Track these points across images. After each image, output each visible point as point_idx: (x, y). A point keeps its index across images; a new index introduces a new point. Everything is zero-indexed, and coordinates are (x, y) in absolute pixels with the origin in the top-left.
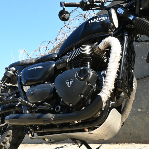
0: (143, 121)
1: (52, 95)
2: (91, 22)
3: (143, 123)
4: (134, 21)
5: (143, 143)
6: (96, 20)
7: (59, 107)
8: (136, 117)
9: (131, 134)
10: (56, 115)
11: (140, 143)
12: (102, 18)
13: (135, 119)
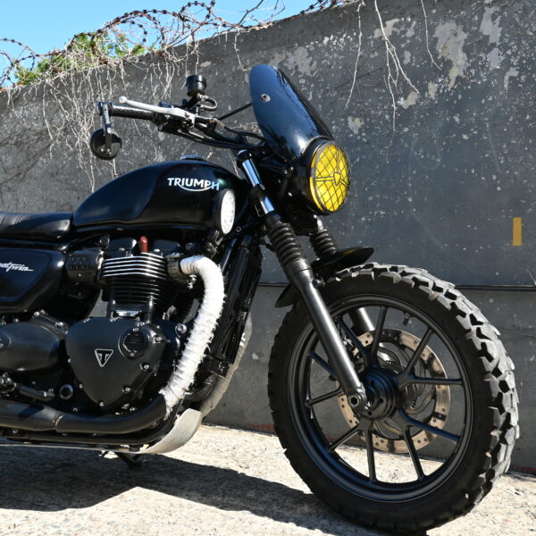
1: (55, 360)
2: (173, 182)
3: (256, 386)
6: (187, 184)
7: (68, 389)
10: (65, 414)
12: (202, 181)
13: (242, 375)
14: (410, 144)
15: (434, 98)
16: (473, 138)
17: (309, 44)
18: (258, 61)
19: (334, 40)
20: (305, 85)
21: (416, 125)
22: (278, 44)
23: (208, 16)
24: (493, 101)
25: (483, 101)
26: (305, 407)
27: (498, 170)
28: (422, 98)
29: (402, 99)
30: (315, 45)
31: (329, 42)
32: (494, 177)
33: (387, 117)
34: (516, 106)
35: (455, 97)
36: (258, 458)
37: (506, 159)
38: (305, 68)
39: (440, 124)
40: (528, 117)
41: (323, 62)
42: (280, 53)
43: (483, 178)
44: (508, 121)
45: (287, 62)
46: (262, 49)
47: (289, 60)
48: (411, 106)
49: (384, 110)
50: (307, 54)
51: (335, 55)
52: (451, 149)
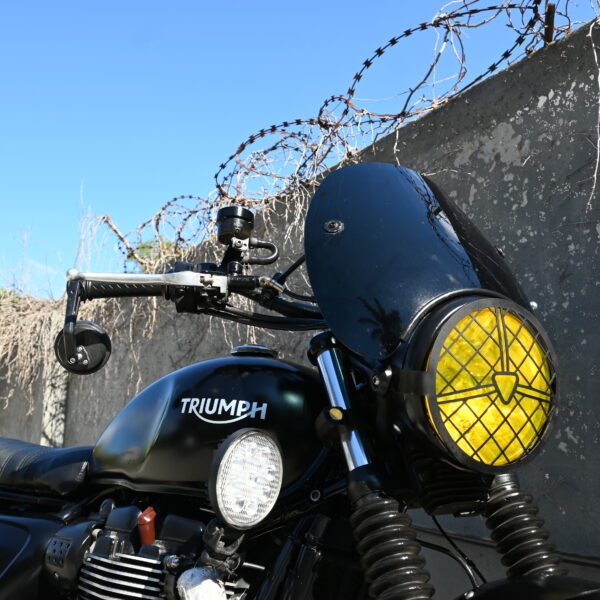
17: (513, 114)
18: (439, 160)
19: (555, 97)
20: (514, 182)
22: (467, 128)
23: (346, 112)
30: (524, 115)
31: (546, 104)
38: (511, 156)
41: (540, 139)
42: (471, 140)
45: (482, 153)
46: (443, 141)
47: (484, 149)
50: (513, 132)
51: (561, 122)
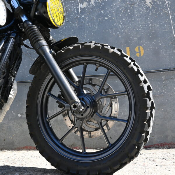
0: (20, 127)
3: (20, 129)
4: (25, 25)
5: (15, 150)
8: (14, 122)
9: (4, 141)
11: (12, 149)
13: (13, 125)
14: (85, 21)
15: (93, 4)
16: (109, 18)
21: (87, 14)
24: (116, 5)
25: (112, 5)
26: (46, 121)
27: (119, 30)
28: (89, 4)
29: (81, 4)
32: (118, 33)
33: (76, 11)
34: (124, 7)
35: (101, 4)
36: (22, 160)
37: (122, 26)
39: (96, 14)
40: (128, 11)
43: (114, 33)
44: (121, 12)
48: (85, 7)
49: (74, 9)
52: (101, 23)
